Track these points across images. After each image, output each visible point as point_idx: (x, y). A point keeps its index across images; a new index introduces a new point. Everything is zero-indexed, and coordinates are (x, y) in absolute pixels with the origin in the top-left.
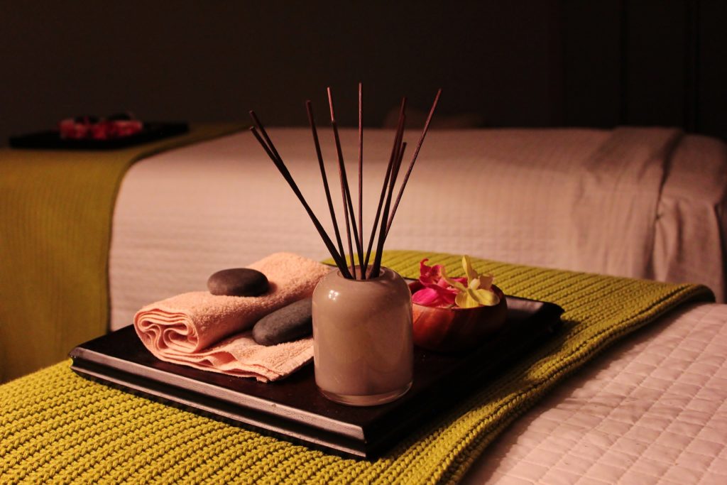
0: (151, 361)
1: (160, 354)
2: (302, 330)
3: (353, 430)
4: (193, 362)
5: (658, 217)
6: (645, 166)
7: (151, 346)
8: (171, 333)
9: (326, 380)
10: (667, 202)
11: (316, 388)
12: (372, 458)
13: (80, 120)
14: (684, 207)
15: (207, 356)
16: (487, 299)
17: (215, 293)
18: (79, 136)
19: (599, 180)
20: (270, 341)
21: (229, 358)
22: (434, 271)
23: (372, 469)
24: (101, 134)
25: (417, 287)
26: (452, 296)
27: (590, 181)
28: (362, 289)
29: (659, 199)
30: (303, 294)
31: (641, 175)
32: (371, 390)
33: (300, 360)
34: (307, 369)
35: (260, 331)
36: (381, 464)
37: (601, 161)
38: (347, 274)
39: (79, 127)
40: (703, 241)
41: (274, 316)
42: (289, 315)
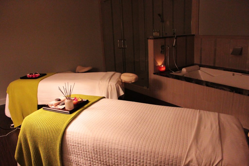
0: (50, 108)
1: (51, 107)
2: (64, 104)
3: (69, 112)
4: (54, 108)
5: (108, 86)
6: (108, 79)
7: (50, 106)
8: (52, 105)
9: (66, 108)
10: (110, 84)
11: (65, 109)
12: (70, 114)
13: (30, 74)
14: (112, 85)
15: (55, 107)
16: (81, 100)
17: (56, 101)
18: (31, 77)
19: (101, 82)
20: (61, 105)
21: (57, 107)
22: (76, 98)
23: (70, 115)
24: (34, 77)
25: (74, 100)
26: (78, 100)
27: (100, 82)
28: (69, 100)
29: (109, 84)
30: (64, 101)
31: (107, 81)
32: (70, 109)
33: (64, 107)
34: (65, 108)
35: (60, 104)
36: (71, 114)
37: (103, 78)
38: (67, 99)
39: (30, 75)
40: (114, 88)
41: (61, 103)
42: (63, 103)
